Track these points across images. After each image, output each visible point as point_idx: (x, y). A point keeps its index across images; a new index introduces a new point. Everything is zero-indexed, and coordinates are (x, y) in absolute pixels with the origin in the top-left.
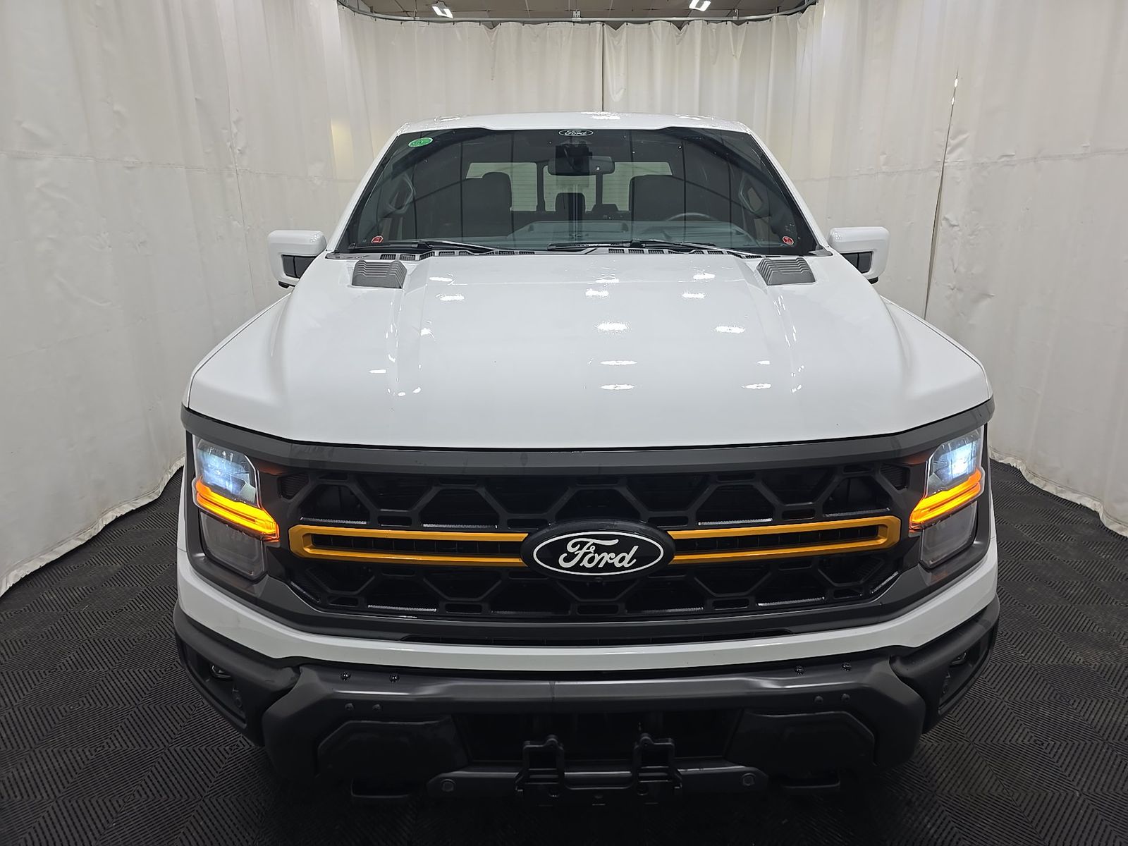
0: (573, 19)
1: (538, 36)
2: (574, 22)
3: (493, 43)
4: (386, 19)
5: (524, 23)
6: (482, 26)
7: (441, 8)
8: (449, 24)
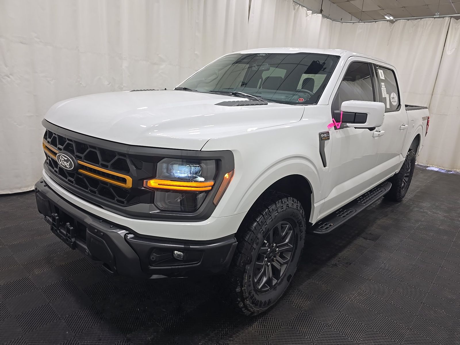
0: (435, 16)
1: (415, 25)
2: (435, 18)
3: (391, 29)
4: (351, 23)
5: (408, 20)
6: (388, 22)
7: (389, 17)
8: (374, 22)
